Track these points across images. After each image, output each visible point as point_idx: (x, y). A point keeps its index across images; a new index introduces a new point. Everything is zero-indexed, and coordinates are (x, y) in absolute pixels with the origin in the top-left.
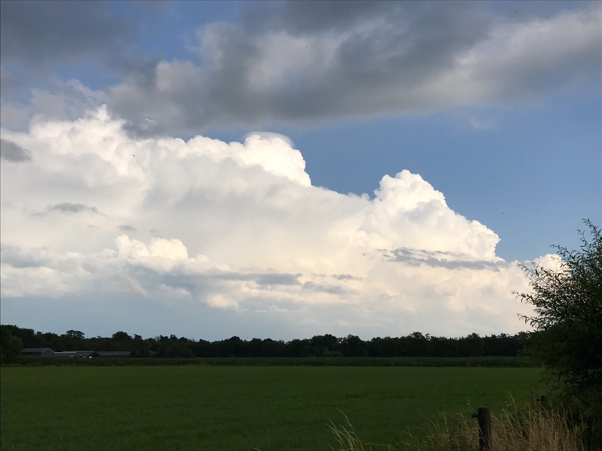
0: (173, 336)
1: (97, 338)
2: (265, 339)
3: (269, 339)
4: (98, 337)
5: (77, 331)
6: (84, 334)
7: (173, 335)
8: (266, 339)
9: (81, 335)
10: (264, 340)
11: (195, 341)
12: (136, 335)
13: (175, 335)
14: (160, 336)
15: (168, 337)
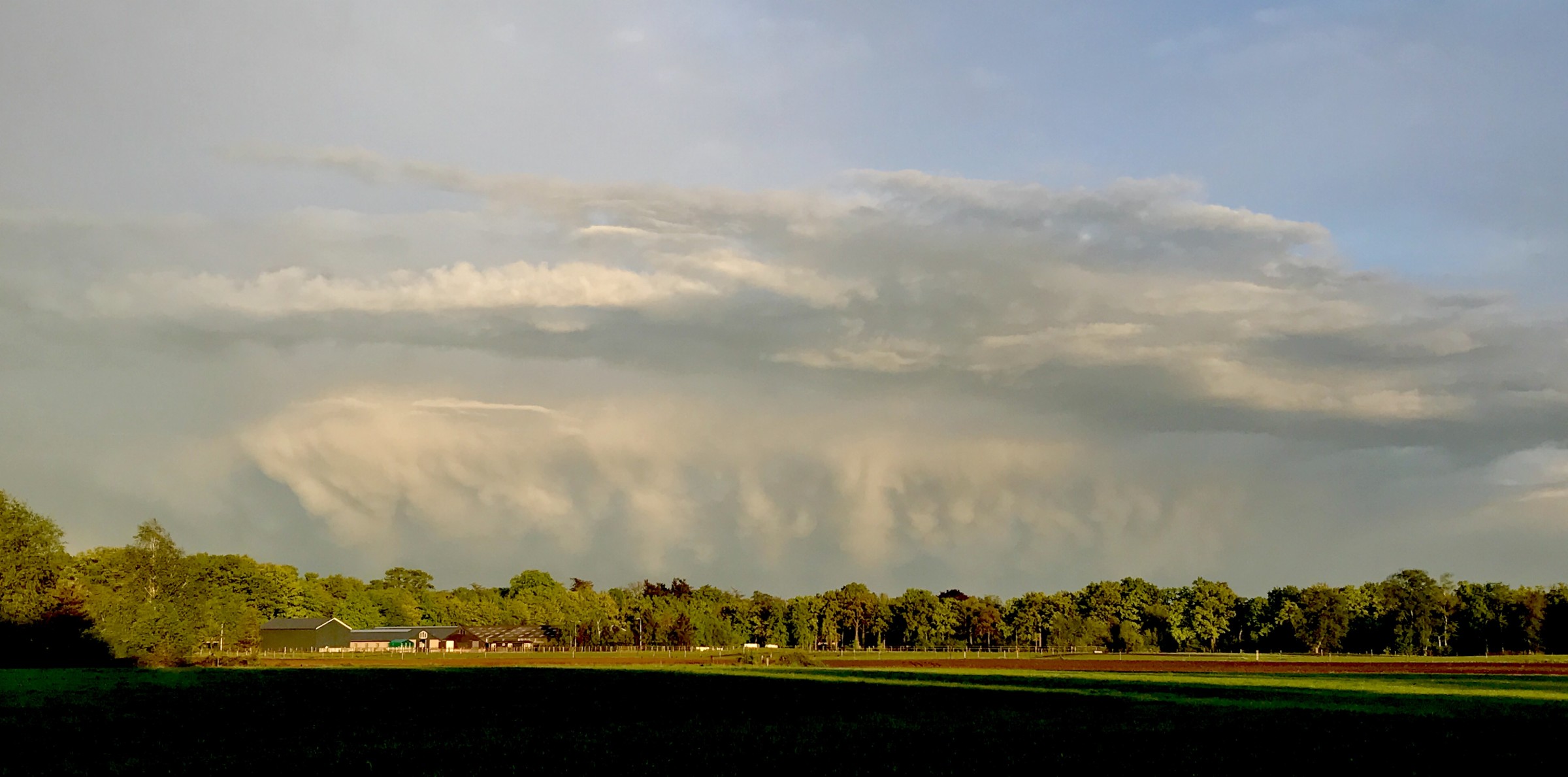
0: (678, 583)
1: (471, 588)
2: (943, 591)
3: (955, 591)
4: (474, 586)
5: (415, 569)
6: (431, 578)
7: (678, 579)
8: (946, 592)
9: (424, 582)
10: (940, 594)
11: (742, 596)
12: (576, 580)
13: (684, 580)
14: (643, 583)
15: (664, 585)
